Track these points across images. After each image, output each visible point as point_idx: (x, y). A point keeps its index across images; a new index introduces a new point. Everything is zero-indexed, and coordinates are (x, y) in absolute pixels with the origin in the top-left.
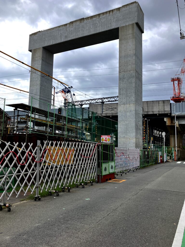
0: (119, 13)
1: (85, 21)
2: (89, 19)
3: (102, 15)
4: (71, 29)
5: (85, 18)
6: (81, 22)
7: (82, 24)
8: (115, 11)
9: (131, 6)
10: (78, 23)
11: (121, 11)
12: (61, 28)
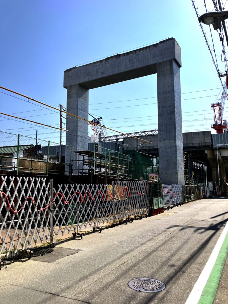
0: (156, 49)
1: (122, 57)
2: (126, 55)
3: (139, 51)
4: (107, 65)
5: (122, 54)
6: (117, 58)
7: (119, 60)
8: (152, 47)
9: (167, 42)
10: (114, 59)
11: (157, 47)
12: (97, 64)
